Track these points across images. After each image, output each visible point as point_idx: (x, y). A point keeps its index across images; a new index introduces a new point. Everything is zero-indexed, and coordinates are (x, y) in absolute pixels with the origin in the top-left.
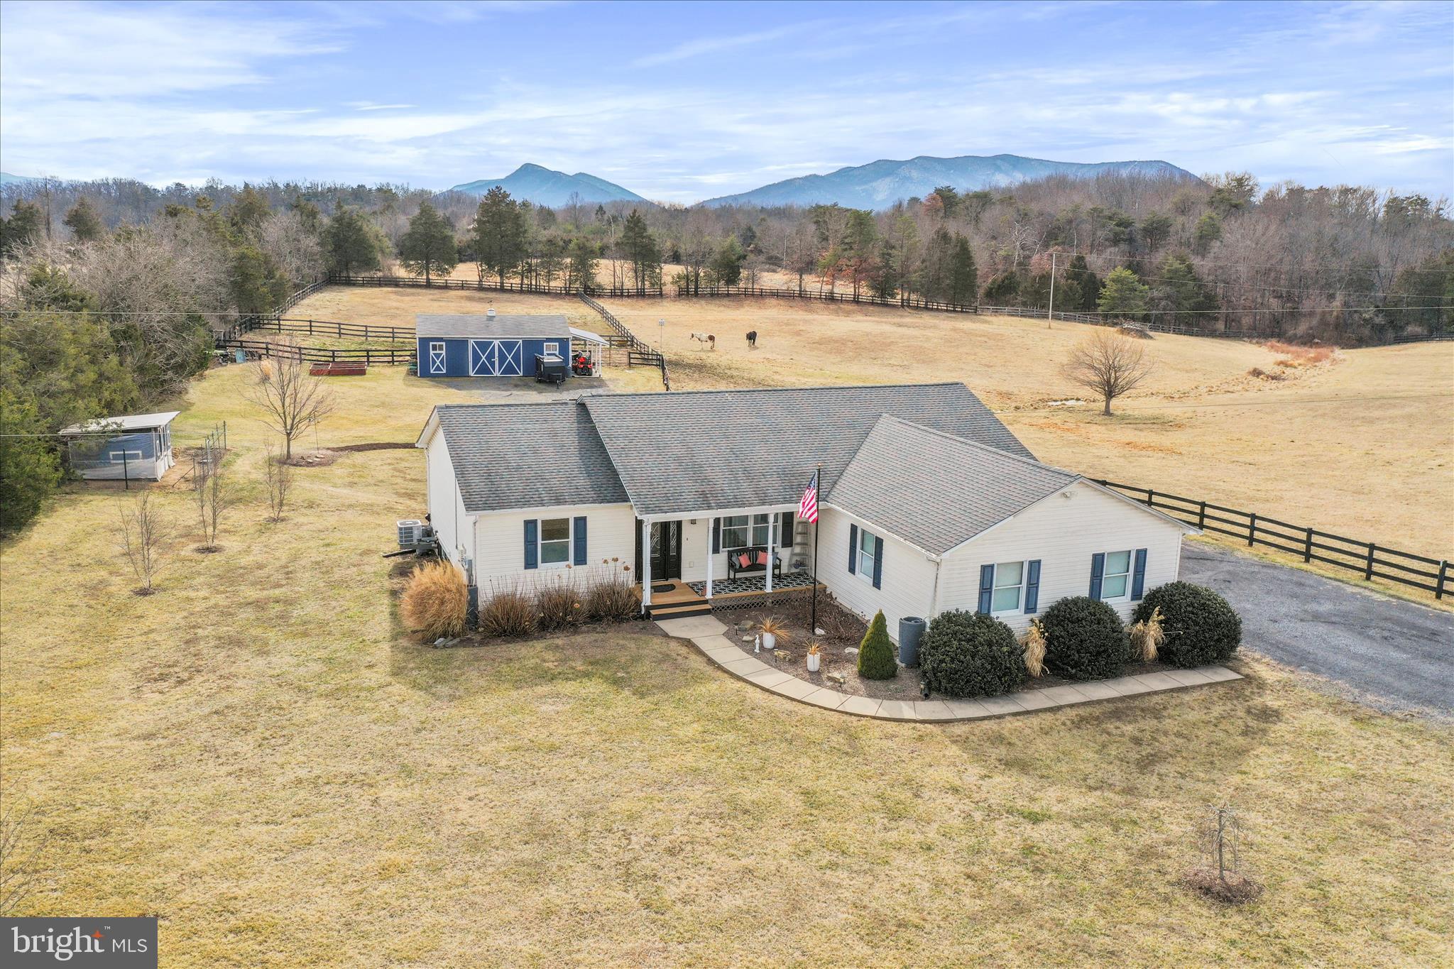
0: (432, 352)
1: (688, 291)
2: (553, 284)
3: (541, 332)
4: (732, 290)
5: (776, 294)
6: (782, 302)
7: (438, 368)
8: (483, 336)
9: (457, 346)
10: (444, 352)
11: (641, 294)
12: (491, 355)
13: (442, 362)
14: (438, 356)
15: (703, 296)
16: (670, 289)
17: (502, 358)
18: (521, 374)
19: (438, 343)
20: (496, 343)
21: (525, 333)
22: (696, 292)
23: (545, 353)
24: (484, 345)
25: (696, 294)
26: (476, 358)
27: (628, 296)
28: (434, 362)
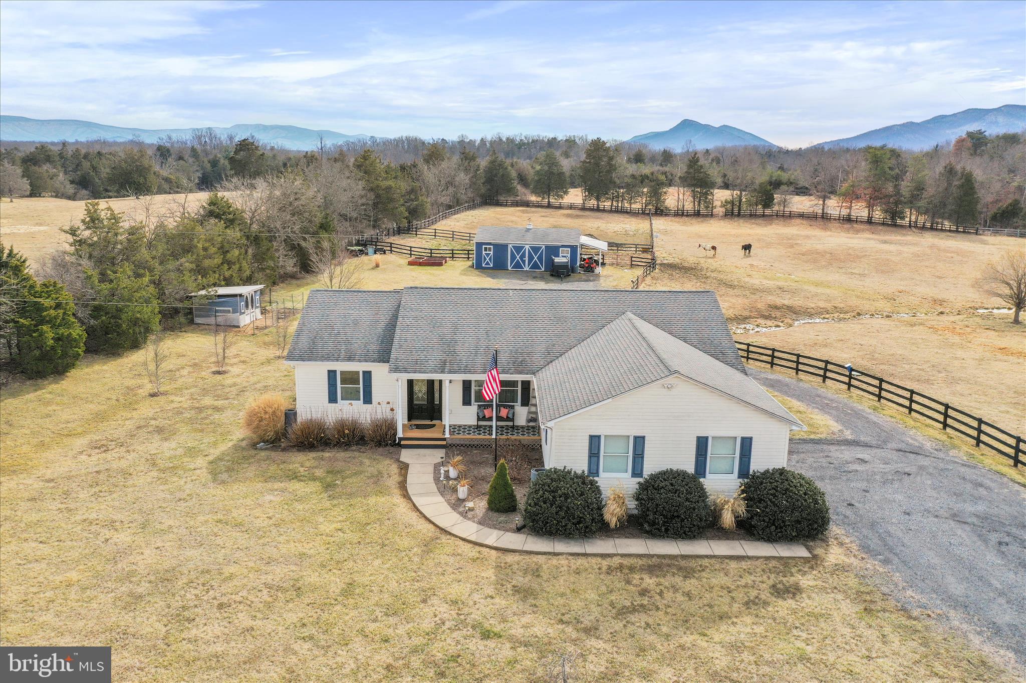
0: (484, 252)
1: (732, 213)
2: (633, 206)
3: (558, 241)
4: (768, 212)
5: (802, 216)
6: (804, 222)
7: (488, 263)
8: (518, 243)
9: (500, 249)
10: (492, 252)
11: (697, 214)
12: (523, 256)
13: (490, 259)
14: (488, 255)
15: (744, 216)
16: (719, 211)
17: (531, 258)
18: (543, 270)
19: (488, 246)
20: (527, 247)
21: (547, 241)
22: (739, 213)
23: (561, 255)
24: (518, 249)
25: (739, 215)
26: (513, 257)
27: (687, 216)
28: (485, 259)
